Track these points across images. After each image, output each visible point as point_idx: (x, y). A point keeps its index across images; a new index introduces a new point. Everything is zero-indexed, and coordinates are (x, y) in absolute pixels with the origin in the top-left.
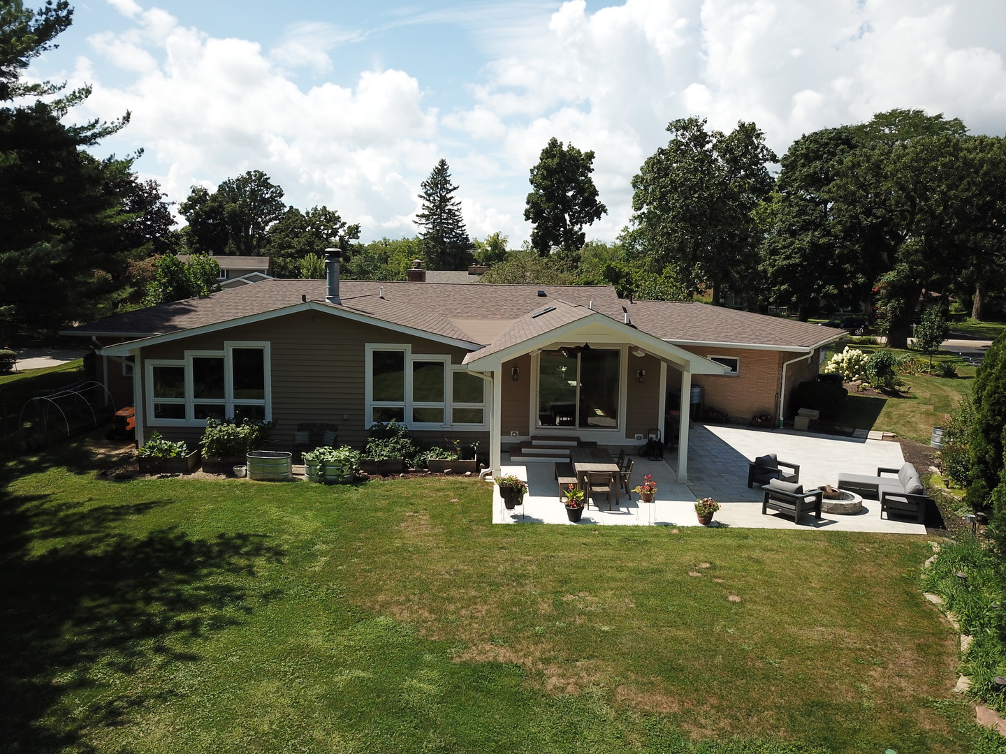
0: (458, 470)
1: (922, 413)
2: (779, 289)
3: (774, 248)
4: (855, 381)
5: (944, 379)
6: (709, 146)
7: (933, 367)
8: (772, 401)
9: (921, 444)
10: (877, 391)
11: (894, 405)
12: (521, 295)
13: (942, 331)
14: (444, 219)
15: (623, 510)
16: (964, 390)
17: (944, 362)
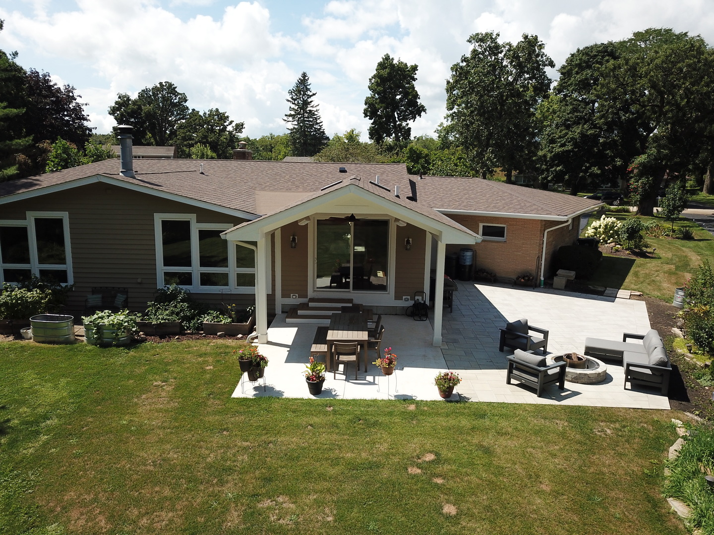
0: (230, 333)
1: (665, 273)
2: (555, 170)
3: (552, 138)
4: (609, 243)
5: (683, 241)
6: (501, 56)
7: (674, 231)
8: (535, 264)
9: (664, 303)
10: (627, 252)
11: (641, 264)
12: (325, 171)
13: (682, 202)
14: (306, 118)
15: (370, 378)
16: (700, 250)
17: (683, 227)
